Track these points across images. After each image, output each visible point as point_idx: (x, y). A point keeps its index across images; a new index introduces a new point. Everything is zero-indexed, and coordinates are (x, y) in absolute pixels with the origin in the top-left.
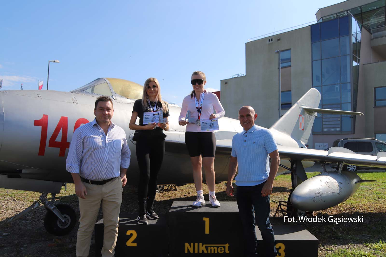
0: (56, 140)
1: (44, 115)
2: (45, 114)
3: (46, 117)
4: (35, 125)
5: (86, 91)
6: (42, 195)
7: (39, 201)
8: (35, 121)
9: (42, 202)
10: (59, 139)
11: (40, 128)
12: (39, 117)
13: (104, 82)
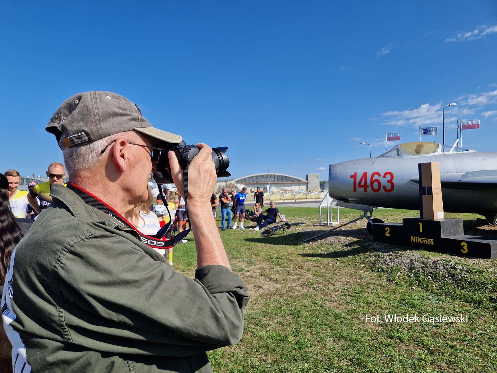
0: (361, 184)
3: (356, 173)
4: (351, 177)
5: (385, 155)
7: (363, 216)
9: (365, 216)
10: (363, 183)
11: (353, 179)
12: (353, 174)
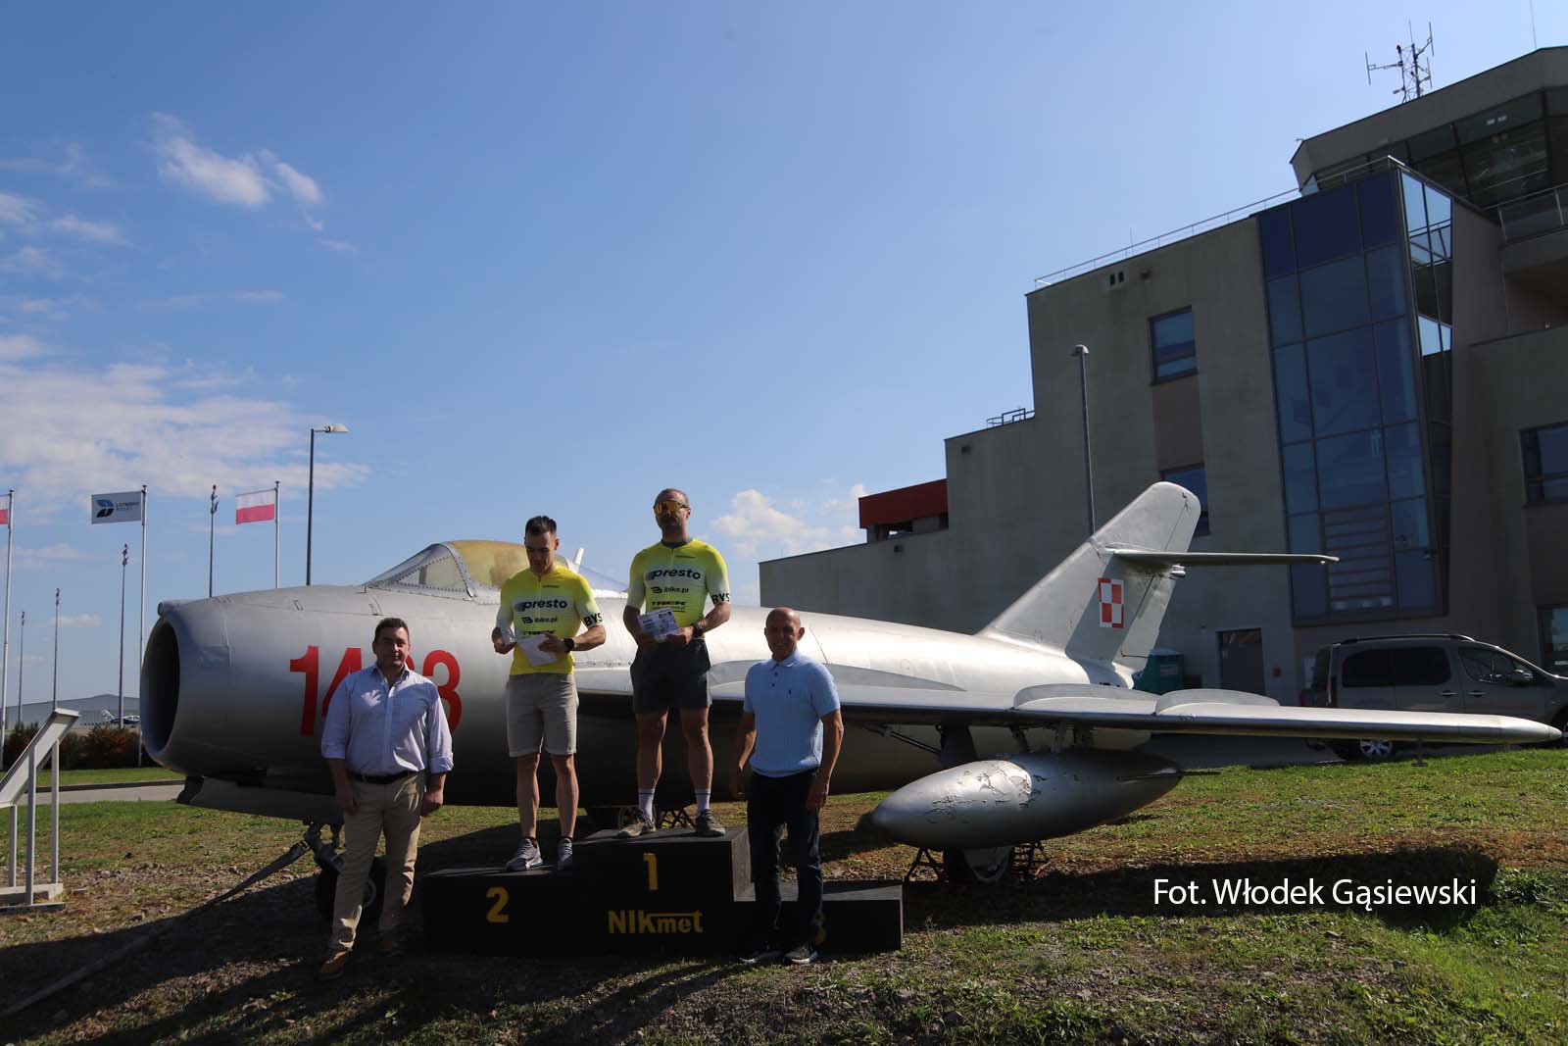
1: (310, 647)
2: (313, 645)
3: (313, 652)
4: (292, 670)
5: (404, 581)
6: (309, 830)
7: (304, 845)
8: (292, 661)
9: (309, 844)
11: (301, 676)
12: (300, 653)
13: (446, 554)
